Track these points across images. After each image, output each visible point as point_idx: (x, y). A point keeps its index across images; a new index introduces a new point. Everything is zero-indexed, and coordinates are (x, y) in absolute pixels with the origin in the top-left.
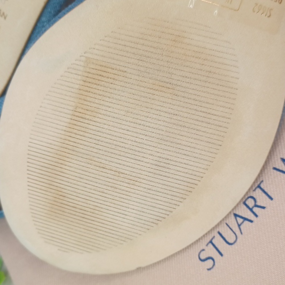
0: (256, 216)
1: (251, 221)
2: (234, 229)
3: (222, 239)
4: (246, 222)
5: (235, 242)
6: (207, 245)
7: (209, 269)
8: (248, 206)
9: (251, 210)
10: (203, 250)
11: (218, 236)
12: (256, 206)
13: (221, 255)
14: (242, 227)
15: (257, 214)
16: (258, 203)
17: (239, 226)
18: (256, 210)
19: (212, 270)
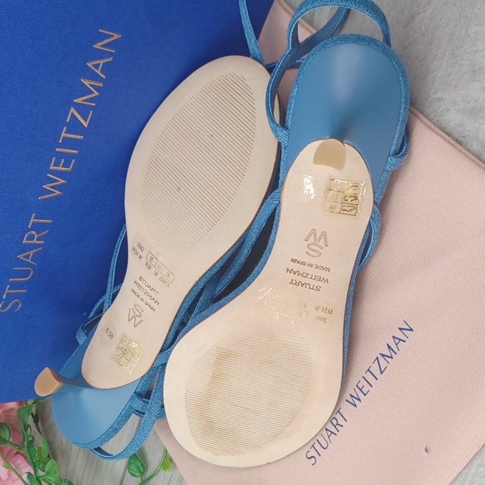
0: (338, 431)
1: (336, 435)
2: (326, 439)
3: (319, 445)
4: (332, 434)
5: (327, 447)
6: (311, 448)
7: (313, 465)
8: (333, 424)
9: (335, 427)
10: (309, 451)
11: (317, 442)
12: (337, 424)
13: (320, 455)
14: (330, 437)
15: (339, 430)
16: (339, 423)
17: (329, 437)
18: (337, 426)
19: (315, 465)
